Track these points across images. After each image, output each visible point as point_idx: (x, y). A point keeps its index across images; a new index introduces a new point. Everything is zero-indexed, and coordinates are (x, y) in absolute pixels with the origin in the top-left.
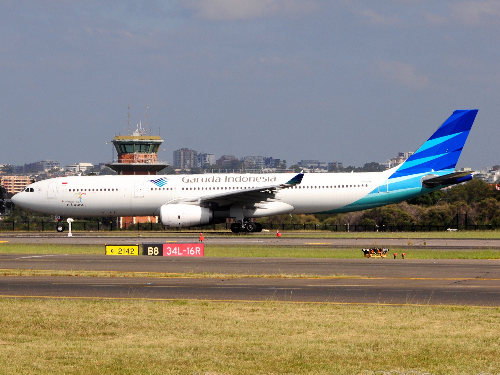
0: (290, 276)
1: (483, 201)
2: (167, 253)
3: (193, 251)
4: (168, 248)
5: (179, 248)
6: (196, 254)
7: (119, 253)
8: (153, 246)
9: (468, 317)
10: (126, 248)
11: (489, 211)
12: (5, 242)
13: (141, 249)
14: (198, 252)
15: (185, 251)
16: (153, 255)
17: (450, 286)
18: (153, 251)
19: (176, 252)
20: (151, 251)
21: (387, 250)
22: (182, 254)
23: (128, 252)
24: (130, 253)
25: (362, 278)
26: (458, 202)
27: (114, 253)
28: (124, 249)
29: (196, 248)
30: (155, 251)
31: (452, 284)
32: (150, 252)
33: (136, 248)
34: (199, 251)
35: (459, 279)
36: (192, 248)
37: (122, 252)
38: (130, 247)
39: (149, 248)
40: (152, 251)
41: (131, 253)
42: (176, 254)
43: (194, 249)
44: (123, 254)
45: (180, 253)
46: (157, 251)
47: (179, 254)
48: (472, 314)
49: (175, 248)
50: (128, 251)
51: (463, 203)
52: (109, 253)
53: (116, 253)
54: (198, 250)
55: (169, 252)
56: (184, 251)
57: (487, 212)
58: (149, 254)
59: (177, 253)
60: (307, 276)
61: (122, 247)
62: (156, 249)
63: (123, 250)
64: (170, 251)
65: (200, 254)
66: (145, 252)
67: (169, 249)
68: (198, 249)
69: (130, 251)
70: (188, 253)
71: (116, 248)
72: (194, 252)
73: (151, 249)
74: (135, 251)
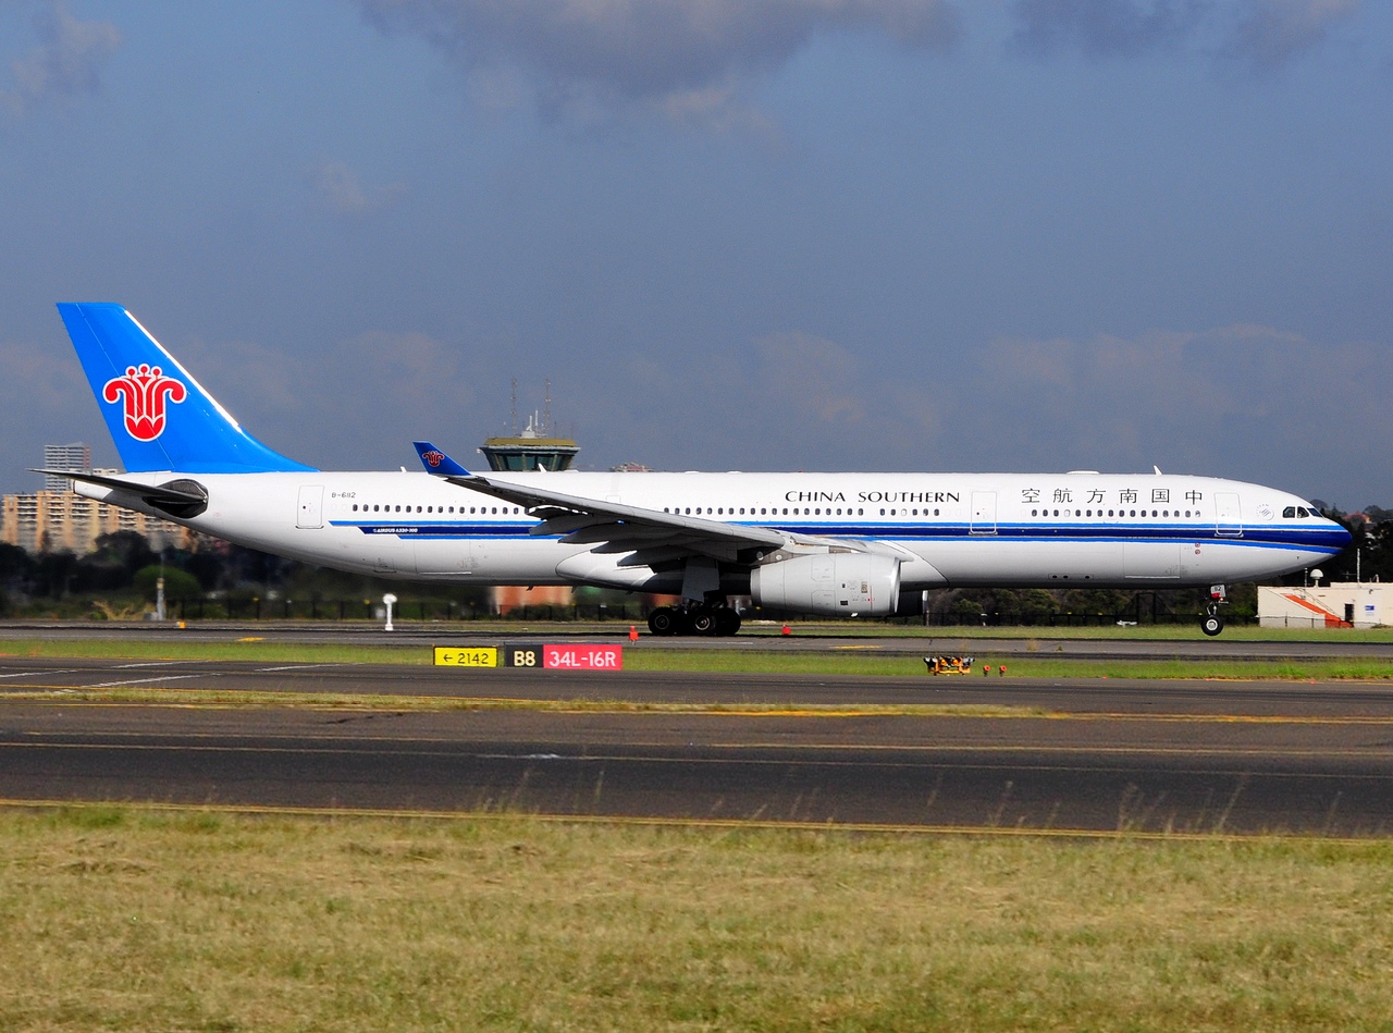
2: (551, 663)
4: (552, 653)
5: (573, 654)
6: (607, 665)
7: (460, 662)
8: (525, 649)
10: (473, 652)
12: (252, 639)
13: (502, 654)
14: (610, 661)
15: (586, 659)
16: (525, 665)
18: (525, 658)
19: (568, 661)
20: (519, 658)
21: (972, 660)
22: (579, 665)
23: (477, 660)
24: (480, 662)
27: (450, 663)
28: (469, 654)
29: (607, 653)
30: (529, 658)
32: (519, 661)
33: (492, 653)
34: (612, 659)
36: (600, 653)
37: (466, 660)
38: (480, 651)
39: (516, 653)
40: (521, 658)
41: (483, 662)
42: (568, 665)
43: (603, 656)
44: (466, 665)
45: (576, 662)
46: (532, 658)
47: (574, 665)
49: (567, 654)
50: (476, 658)
52: (440, 661)
53: (453, 662)
55: (555, 662)
56: (583, 659)
58: (516, 664)
59: (571, 663)
61: (465, 651)
63: (466, 656)
64: (556, 658)
65: (613, 664)
66: (509, 661)
67: (555, 655)
68: (610, 656)
69: (481, 658)
70: (592, 664)
71: (454, 653)
72: (603, 660)
73: (519, 655)
74: (490, 658)
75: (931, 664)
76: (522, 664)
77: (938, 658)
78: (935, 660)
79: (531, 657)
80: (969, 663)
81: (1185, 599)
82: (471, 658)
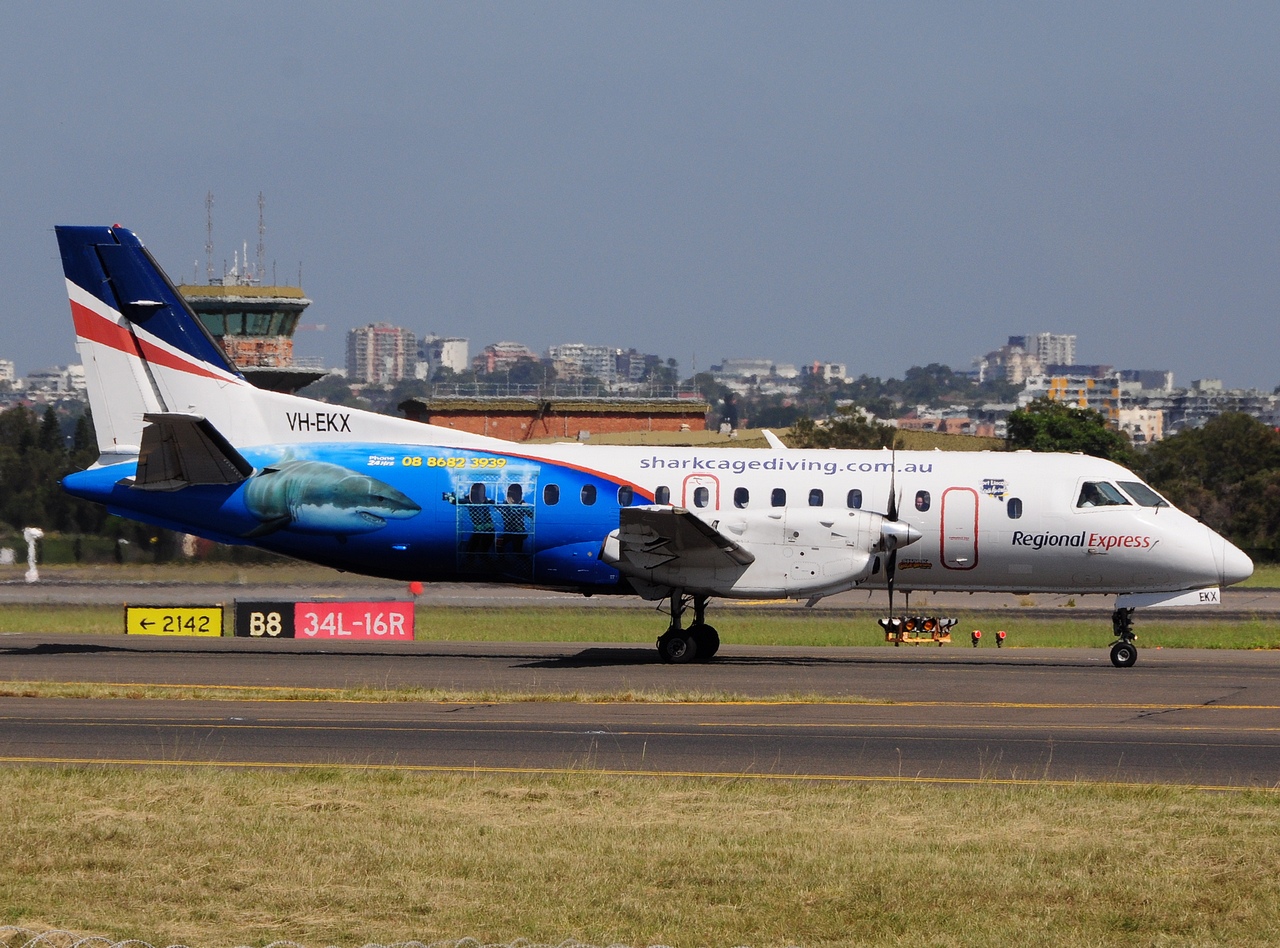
0: (655, 698)
1: (1250, 479)
2: (307, 631)
3: (382, 623)
4: (308, 616)
5: (340, 615)
6: (392, 633)
7: (165, 630)
8: (266, 608)
9: (1161, 816)
10: (187, 614)
11: (1268, 510)
13: (231, 617)
14: (396, 627)
15: (360, 623)
16: (266, 634)
17: (1119, 728)
18: (266, 622)
19: (332, 628)
20: (258, 623)
21: (953, 621)
22: (349, 633)
23: (193, 626)
24: (196, 629)
25: (871, 702)
26: (1176, 481)
27: (151, 631)
28: (179, 618)
29: (392, 615)
30: (271, 623)
31: (1132, 720)
32: (257, 628)
33: (215, 615)
34: (399, 624)
35: (1154, 706)
36: (381, 615)
37: (174, 626)
38: (198, 613)
39: (254, 615)
40: (260, 623)
41: (200, 630)
42: (332, 633)
43: (386, 620)
44: (176, 633)
45: (343, 630)
46: (276, 623)
47: (341, 632)
48: (1173, 808)
49: (331, 616)
50: (190, 624)
51: (1192, 485)
52: (134, 628)
53: (156, 630)
54: (397, 623)
55: (312, 628)
56: (355, 623)
57: (1261, 511)
58: (253, 632)
59: (336, 631)
60: (707, 697)
61: (174, 613)
62: (274, 619)
63: (176, 621)
64: (314, 623)
65: (402, 632)
66: (242, 628)
67: (312, 618)
68: (397, 619)
69: (198, 623)
70: (368, 631)
71: (156, 616)
72: (385, 627)
73: (258, 619)
74: (212, 625)
75: (890, 628)
76: (260, 633)
77: (902, 619)
78: (896, 622)
79: (275, 619)
80: (948, 626)
81: (1245, 524)
82: (183, 624)
